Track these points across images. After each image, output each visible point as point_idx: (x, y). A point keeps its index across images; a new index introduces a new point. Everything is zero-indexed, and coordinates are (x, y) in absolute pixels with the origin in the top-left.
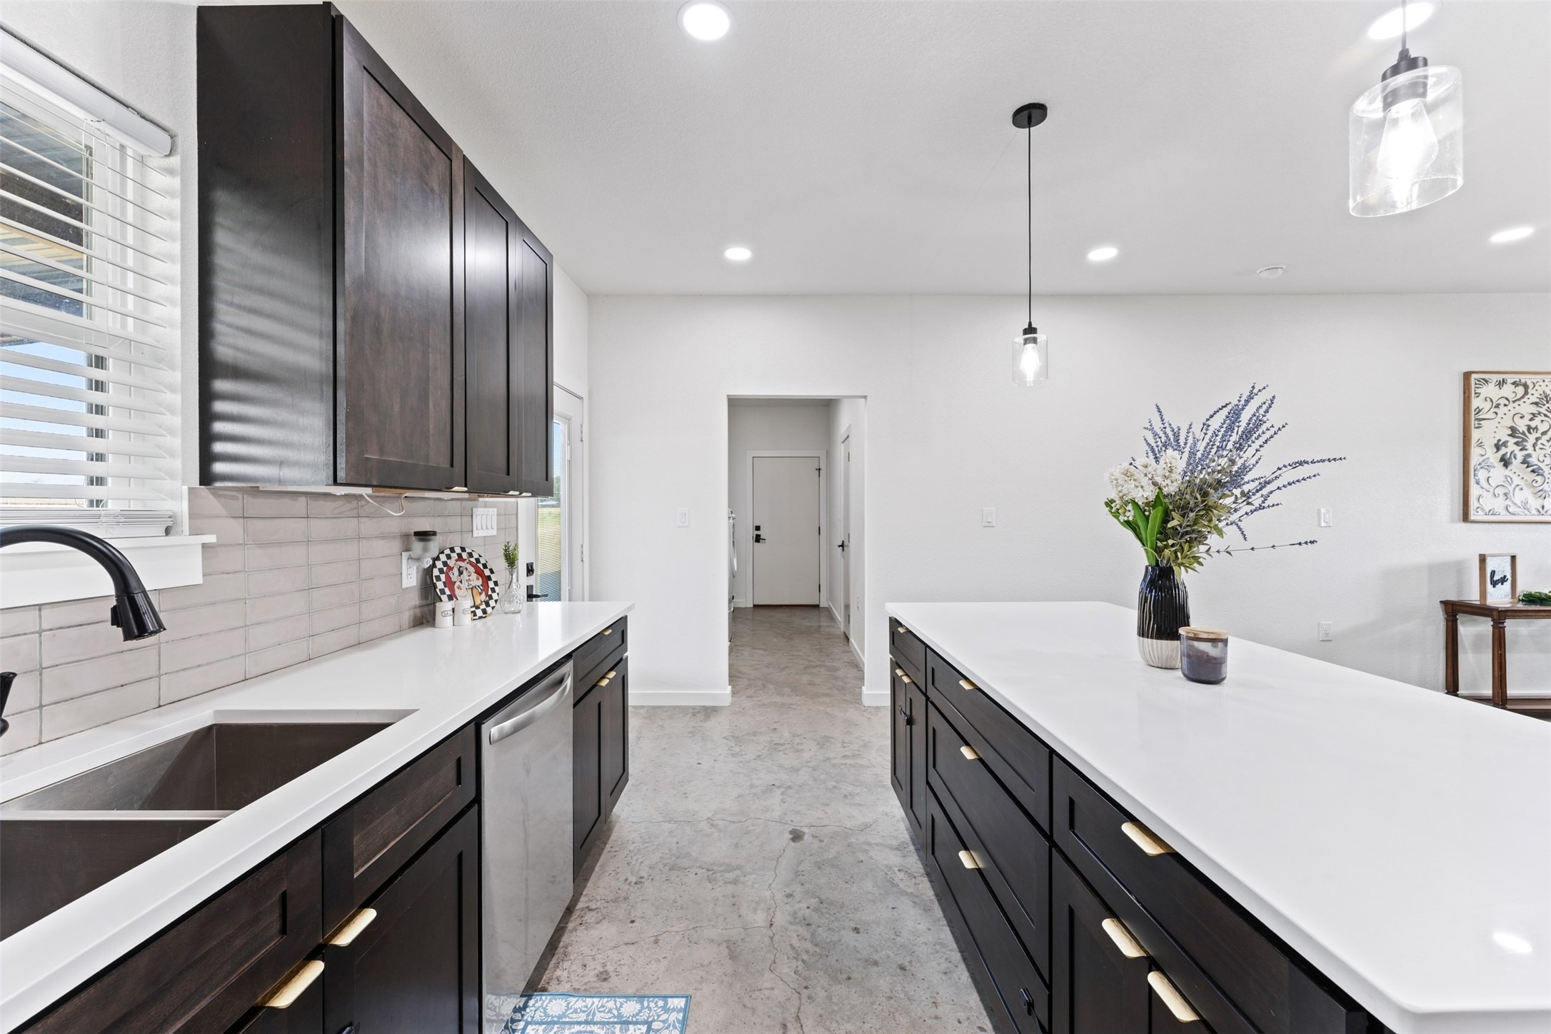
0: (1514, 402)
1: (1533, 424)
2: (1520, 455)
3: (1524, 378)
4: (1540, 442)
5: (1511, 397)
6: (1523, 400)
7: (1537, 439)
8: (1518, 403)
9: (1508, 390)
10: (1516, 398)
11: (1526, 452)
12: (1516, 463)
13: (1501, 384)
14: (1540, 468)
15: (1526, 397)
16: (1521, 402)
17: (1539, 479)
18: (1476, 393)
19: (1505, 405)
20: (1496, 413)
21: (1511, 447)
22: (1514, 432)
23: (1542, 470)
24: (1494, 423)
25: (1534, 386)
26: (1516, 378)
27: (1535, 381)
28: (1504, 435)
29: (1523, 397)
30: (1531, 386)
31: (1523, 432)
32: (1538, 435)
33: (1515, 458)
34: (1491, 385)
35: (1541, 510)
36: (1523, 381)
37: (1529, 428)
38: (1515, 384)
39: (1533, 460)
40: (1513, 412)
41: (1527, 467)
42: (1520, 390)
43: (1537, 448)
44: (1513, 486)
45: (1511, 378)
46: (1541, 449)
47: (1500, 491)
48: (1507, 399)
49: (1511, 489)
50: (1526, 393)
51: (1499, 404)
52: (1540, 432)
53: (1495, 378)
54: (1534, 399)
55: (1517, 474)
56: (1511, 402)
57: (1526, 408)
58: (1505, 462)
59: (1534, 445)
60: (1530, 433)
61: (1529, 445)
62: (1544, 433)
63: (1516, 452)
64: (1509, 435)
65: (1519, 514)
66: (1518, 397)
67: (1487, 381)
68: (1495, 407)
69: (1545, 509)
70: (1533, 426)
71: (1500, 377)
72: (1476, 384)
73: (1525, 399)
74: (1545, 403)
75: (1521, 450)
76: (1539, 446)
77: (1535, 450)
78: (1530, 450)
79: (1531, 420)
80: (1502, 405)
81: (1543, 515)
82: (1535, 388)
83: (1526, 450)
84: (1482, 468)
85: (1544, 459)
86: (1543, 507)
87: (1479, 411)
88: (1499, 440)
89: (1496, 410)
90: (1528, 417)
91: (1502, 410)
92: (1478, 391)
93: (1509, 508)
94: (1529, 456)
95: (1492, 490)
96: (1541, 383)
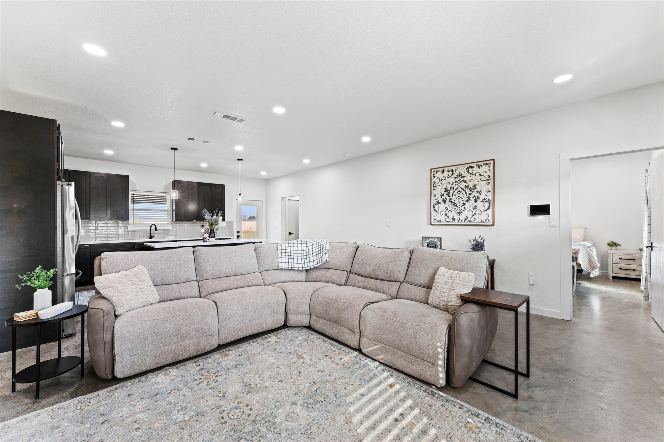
0: (448, 178)
1: (452, 186)
2: (448, 199)
3: (451, 168)
4: (454, 193)
5: (447, 176)
6: (451, 177)
7: (454, 192)
8: (449, 178)
9: (446, 174)
10: (449, 176)
11: (450, 198)
12: (447, 201)
13: (443, 172)
14: (455, 204)
15: (453, 175)
16: (451, 178)
17: (456, 207)
18: (434, 177)
19: (445, 180)
20: (441, 183)
21: (446, 196)
22: (446, 190)
23: (456, 204)
24: (441, 187)
25: (456, 171)
26: (448, 168)
27: (456, 169)
28: (443, 192)
29: (451, 176)
30: (454, 171)
31: (449, 189)
32: (454, 190)
33: (447, 200)
34: (439, 173)
35: (459, 220)
36: (451, 169)
37: (451, 187)
38: (448, 171)
39: (453, 200)
40: (447, 182)
41: (451, 203)
42: (450, 173)
43: (453, 196)
44: (448, 211)
45: (447, 169)
46: (455, 196)
47: (443, 213)
48: (445, 177)
49: (447, 212)
50: (453, 174)
51: (442, 180)
52: (454, 189)
53: (441, 170)
54: (455, 176)
55: (449, 206)
56: (447, 178)
57: (452, 180)
58: (445, 202)
59: (453, 194)
60: (451, 190)
61: (451, 195)
62: (456, 189)
63: (447, 198)
64: (444, 191)
65: (450, 222)
66: (450, 175)
67: (437, 171)
68: (441, 181)
69: (461, 220)
70: (452, 187)
71: (442, 169)
72: (433, 173)
73: (453, 176)
74: (458, 177)
75: (448, 197)
76: (454, 195)
77: (453, 197)
78: (451, 197)
79: (452, 184)
80: (444, 180)
81: (460, 222)
82: (456, 172)
83: (450, 196)
84: (436, 204)
85: (456, 200)
86: (460, 219)
87: (435, 183)
88: (442, 194)
89: (441, 182)
90: (451, 183)
91: (444, 182)
92: (434, 176)
93: (446, 220)
94: (451, 199)
95: (440, 213)
96: (459, 169)
